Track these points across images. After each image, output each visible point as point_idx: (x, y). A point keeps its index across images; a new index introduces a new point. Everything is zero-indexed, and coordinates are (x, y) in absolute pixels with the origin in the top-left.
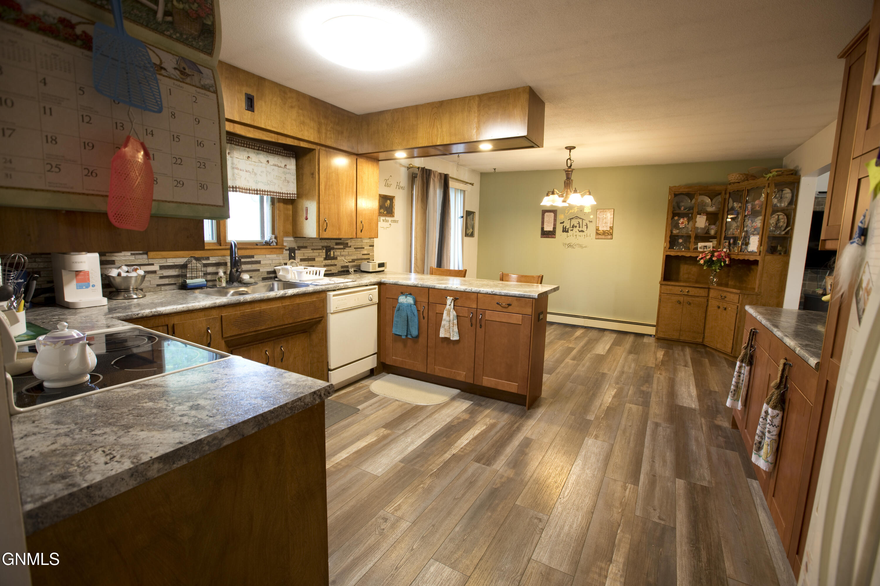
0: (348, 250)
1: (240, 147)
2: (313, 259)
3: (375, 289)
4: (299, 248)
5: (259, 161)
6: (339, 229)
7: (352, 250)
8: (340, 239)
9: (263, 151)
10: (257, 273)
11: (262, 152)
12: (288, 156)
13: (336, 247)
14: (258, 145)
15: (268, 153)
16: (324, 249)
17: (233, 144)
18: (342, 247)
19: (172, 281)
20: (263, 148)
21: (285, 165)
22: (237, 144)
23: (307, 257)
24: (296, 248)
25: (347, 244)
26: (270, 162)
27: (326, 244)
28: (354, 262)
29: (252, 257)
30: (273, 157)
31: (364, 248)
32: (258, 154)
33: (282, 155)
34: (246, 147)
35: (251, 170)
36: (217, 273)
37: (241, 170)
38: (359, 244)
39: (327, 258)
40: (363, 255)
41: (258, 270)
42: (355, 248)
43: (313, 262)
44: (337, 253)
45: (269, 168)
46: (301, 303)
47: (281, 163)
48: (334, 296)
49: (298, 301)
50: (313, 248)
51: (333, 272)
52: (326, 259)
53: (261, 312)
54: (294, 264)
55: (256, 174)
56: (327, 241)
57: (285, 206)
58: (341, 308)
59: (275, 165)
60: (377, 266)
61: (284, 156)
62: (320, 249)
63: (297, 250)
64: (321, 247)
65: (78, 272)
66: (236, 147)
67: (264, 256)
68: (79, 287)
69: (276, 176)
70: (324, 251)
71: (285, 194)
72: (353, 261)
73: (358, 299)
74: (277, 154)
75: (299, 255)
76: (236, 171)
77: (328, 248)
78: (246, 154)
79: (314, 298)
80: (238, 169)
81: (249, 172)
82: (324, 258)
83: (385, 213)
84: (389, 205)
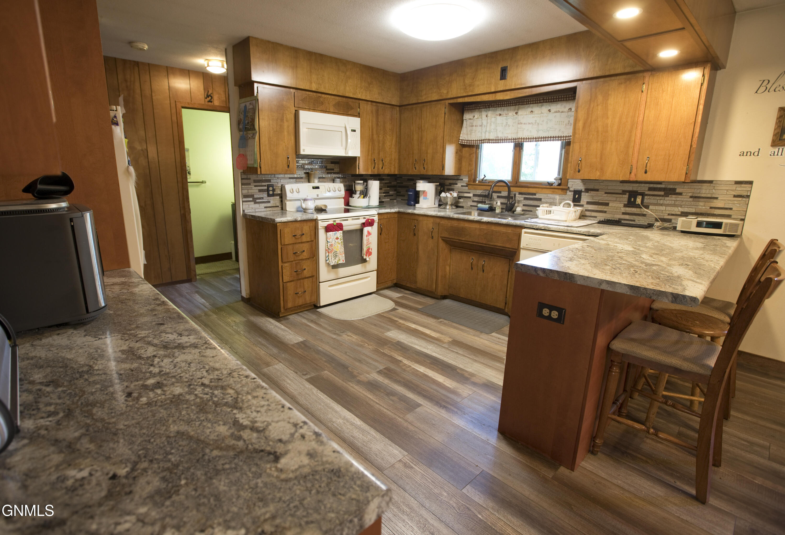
0: (674, 199)
1: (524, 106)
2: (607, 204)
4: (587, 190)
5: (541, 112)
6: (602, 170)
7: (683, 199)
8: (660, 183)
9: (546, 102)
13: (647, 193)
15: (551, 103)
16: (625, 194)
17: (520, 105)
18: (662, 193)
21: (570, 109)
22: (523, 103)
23: (597, 201)
24: (583, 190)
25: (674, 190)
26: (551, 110)
27: (630, 188)
29: (535, 194)
30: (555, 105)
31: (716, 198)
32: (542, 106)
33: (566, 100)
34: (531, 104)
35: (534, 122)
37: (524, 124)
39: (631, 204)
40: (711, 208)
41: (539, 206)
42: (692, 197)
43: (607, 207)
44: (651, 200)
45: (551, 116)
47: (565, 107)
48: (526, 233)
50: (608, 191)
51: (637, 222)
52: (625, 206)
53: (463, 228)
55: (538, 124)
56: (633, 184)
59: (556, 112)
61: (569, 100)
62: (617, 193)
63: (584, 192)
64: (621, 192)
65: (424, 192)
66: (522, 106)
67: (545, 196)
68: (424, 199)
69: (558, 121)
70: (627, 196)
71: (567, 136)
74: (561, 101)
75: (585, 198)
76: (519, 126)
77: (633, 194)
78: (530, 110)
79: (509, 230)
80: (522, 123)
81: (532, 123)
82: (624, 204)
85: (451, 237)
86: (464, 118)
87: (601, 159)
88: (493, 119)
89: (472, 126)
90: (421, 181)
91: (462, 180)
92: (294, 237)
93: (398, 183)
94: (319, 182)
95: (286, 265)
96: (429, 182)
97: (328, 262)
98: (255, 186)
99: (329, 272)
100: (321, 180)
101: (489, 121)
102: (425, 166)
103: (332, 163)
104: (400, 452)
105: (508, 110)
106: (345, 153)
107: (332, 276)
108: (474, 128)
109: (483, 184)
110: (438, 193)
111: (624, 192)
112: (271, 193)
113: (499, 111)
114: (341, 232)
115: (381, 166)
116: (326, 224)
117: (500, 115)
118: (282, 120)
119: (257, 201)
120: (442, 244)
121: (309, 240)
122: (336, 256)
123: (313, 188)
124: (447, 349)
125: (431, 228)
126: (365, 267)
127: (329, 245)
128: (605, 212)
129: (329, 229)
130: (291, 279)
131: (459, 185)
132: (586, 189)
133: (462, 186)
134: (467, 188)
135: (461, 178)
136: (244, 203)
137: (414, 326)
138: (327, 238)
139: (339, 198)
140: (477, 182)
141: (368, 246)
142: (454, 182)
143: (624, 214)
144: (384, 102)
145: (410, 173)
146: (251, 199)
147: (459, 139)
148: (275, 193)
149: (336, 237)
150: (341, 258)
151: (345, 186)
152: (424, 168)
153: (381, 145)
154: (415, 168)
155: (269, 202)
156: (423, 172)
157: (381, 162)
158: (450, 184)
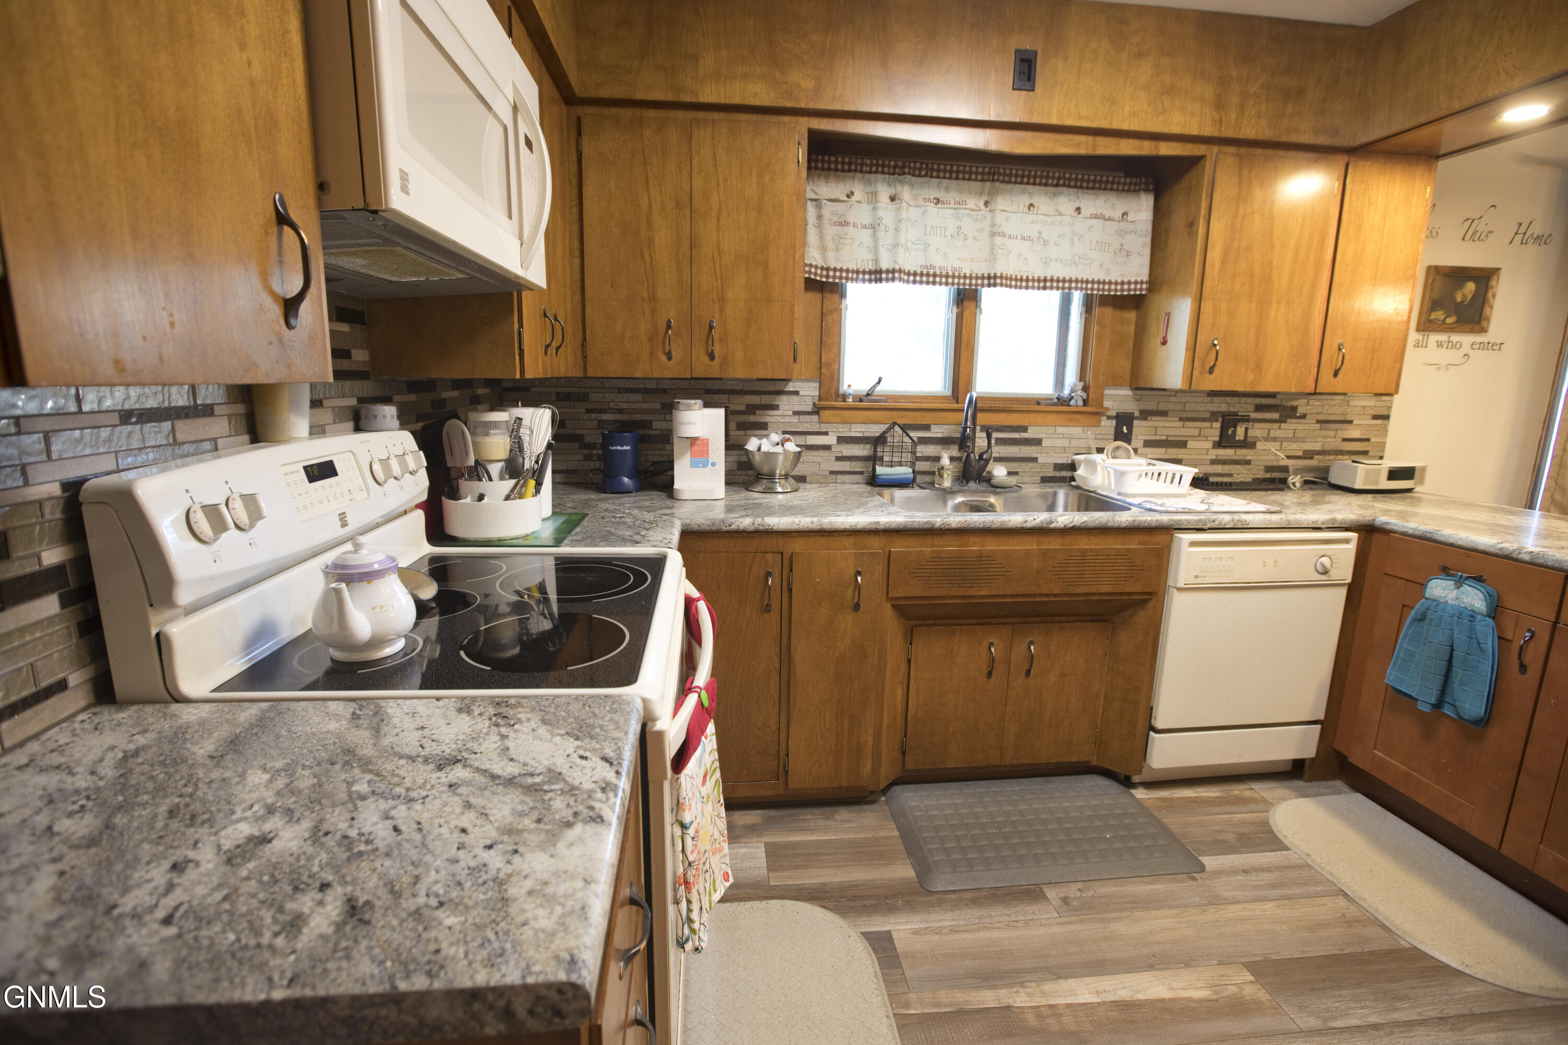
0: (1294, 426)
1: (1012, 186)
2: (1183, 444)
3: (1347, 541)
4: (1145, 415)
5: (1057, 210)
6: (1258, 368)
7: (1307, 427)
8: (1273, 395)
9: (1069, 186)
10: (1031, 465)
11: (1064, 189)
12: (1133, 190)
13: (1254, 415)
14: (1057, 175)
15: (1080, 191)
16: (1217, 421)
17: (998, 180)
18: (1276, 416)
19: (857, 466)
20: (1070, 179)
21: (1125, 214)
22: (1007, 179)
23: (1164, 438)
24: (1137, 414)
25: (1294, 409)
26: (1083, 211)
27: (1224, 408)
28: (1312, 458)
29: (1024, 429)
30: (1092, 196)
31: (1351, 422)
32: (1055, 195)
33: (1117, 190)
34: (1028, 183)
35: (1034, 235)
36: (937, 459)
37: (1010, 237)
38: (1334, 410)
39: (1224, 441)
40: (1345, 440)
41: (1035, 460)
42: (1318, 422)
43: (1182, 450)
44: (1257, 431)
45: (1081, 225)
46: (1091, 550)
47: (1113, 207)
48: (1193, 544)
49: (1084, 543)
50: (1185, 415)
51: (1237, 479)
52: (1218, 445)
53: (980, 556)
54: (1119, 453)
55: (1045, 243)
56: (1228, 399)
57: (1118, 313)
58: (1211, 579)
59: (1096, 217)
60: (1385, 474)
61: (1123, 190)
62: (1204, 420)
63: (1137, 418)
64: (1208, 415)
65: (693, 441)
66: (1003, 186)
67: (1052, 430)
68: (694, 465)
69: (1097, 242)
70: (1217, 425)
71: (1116, 283)
72: (1309, 455)
73: (1276, 562)
74: (1105, 189)
75: (1141, 430)
76: (998, 240)
77: (1230, 420)
78: (1025, 200)
79: (1133, 544)
80: (1004, 235)
81: (1029, 238)
82: (1214, 442)
83: (1449, 321)
84: (1469, 296)
85: (929, 593)
87: (1257, 341)
88: (915, 212)
89: (846, 224)
91: (796, 393)
96: (713, 406)
101: (904, 214)
102: (718, 349)
105: (961, 192)
108: (850, 229)
109: (869, 404)
111: (1214, 416)
113: (931, 189)
117: (938, 201)
120: (891, 623)
123: (303, 474)
125: (852, 573)
132: (1141, 412)
133: (796, 413)
134: (815, 418)
135: (791, 387)
140: (845, 400)
142: (766, 399)
143: (1214, 462)
152: (712, 357)
154: (669, 357)
157: (557, 327)
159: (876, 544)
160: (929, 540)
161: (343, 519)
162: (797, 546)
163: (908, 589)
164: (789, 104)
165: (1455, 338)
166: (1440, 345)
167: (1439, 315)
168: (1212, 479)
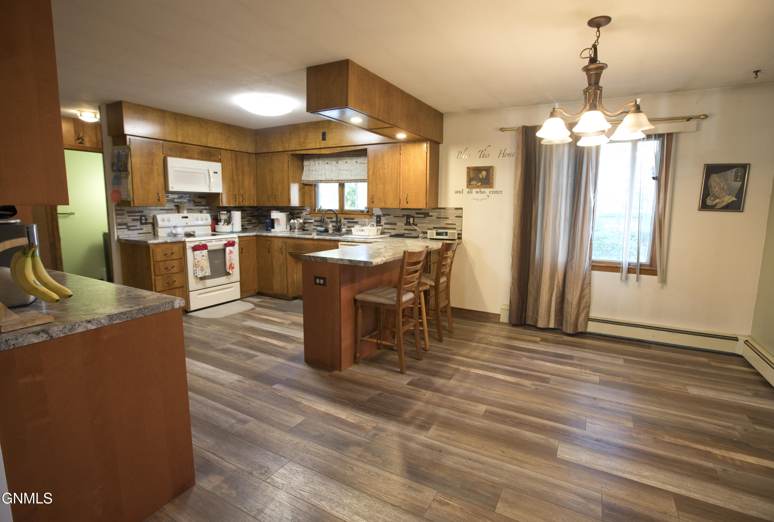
2: (395, 224)
5: (351, 163)
6: (385, 201)
8: (421, 209)
9: (354, 156)
13: (416, 216)
15: (356, 158)
18: (423, 216)
22: (340, 156)
23: (389, 222)
25: (428, 213)
26: (357, 162)
27: (406, 213)
29: (354, 219)
30: (359, 159)
31: (448, 218)
32: (352, 159)
34: (345, 157)
37: (343, 170)
39: (408, 223)
40: (447, 224)
43: (396, 226)
44: (417, 220)
45: (358, 165)
47: (365, 160)
50: (395, 215)
51: (412, 235)
52: (405, 225)
55: (351, 171)
56: (408, 211)
59: (360, 163)
63: (382, 216)
64: (402, 216)
65: (277, 219)
66: (340, 158)
67: (361, 219)
68: (278, 225)
69: (362, 170)
70: (405, 218)
72: (434, 228)
74: (363, 156)
75: (383, 220)
76: (339, 172)
77: (408, 217)
78: (345, 161)
80: (341, 170)
81: (347, 170)
82: (405, 224)
83: (478, 184)
84: (485, 176)
85: (295, 252)
86: (304, 165)
87: (384, 195)
88: (323, 166)
89: (310, 170)
90: (274, 211)
92: (165, 256)
93: (259, 213)
94: (188, 212)
95: (158, 277)
96: (281, 212)
97: (196, 275)
98: (129, 216)
99: (197, 283)
100: (189, 211)
101: (320, 167)
102: (276, 200)
103: (199, 197)
104: (238, 377)
105: (332, 161)
106: (209, 190)
107: (200, 286)
108: (311, 172)
109: (320, 212)
110: (289, 220)
111: (404, 216)
112: (144, 221)
113: (326, 161)
114: (207, 251)
115: (241, 200)
116: (193, 245)
117: (327, 163)
118: (152, 164)
119: (131, 228)
120: (289, 258)
121: (178, 257)
122: (203, 270)
123: (183, 217)
124: (287, 327)
125: (281, 246)
126: (229, 279)
127: (196, 262)
128: (395, 229)
129: (195, 248)
130: (163, 289)
131: (304, 214)
132: (383, 214)
133: (306, 214)
134: (309, 216)
135: (305, 209)
136: (119, 230)
137: (265, 317)
138: (194, 256)
139: (207, 225)
140: (316, 211)
141: (230, 262)
142: (300, 211)
143: (405, 230)
144: (242, 150)
145: (266, 205)
146: (125, 227)
147: (301, 180)
148: (147, 222)
149: (202, 255)
150: (207, 271)
151: (211, 216)
152: (276, 201)
153: (240, 183)
154: (269, 201)
155: (142, 229)
156: (275, 204)
157: (241, 197)
158: (298, 213)
159: (285, 240)
160: (293, 240)
161: (187, 224)
162: (273, 239)
163: (291, 250)
164: (285, 150)
165: (482, 190)
166: (477, 192)
167: (474, 183)
168: (405, 235)
